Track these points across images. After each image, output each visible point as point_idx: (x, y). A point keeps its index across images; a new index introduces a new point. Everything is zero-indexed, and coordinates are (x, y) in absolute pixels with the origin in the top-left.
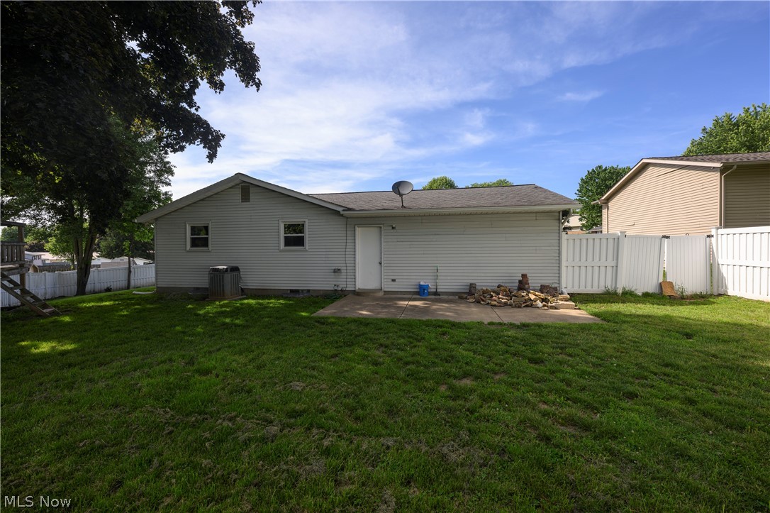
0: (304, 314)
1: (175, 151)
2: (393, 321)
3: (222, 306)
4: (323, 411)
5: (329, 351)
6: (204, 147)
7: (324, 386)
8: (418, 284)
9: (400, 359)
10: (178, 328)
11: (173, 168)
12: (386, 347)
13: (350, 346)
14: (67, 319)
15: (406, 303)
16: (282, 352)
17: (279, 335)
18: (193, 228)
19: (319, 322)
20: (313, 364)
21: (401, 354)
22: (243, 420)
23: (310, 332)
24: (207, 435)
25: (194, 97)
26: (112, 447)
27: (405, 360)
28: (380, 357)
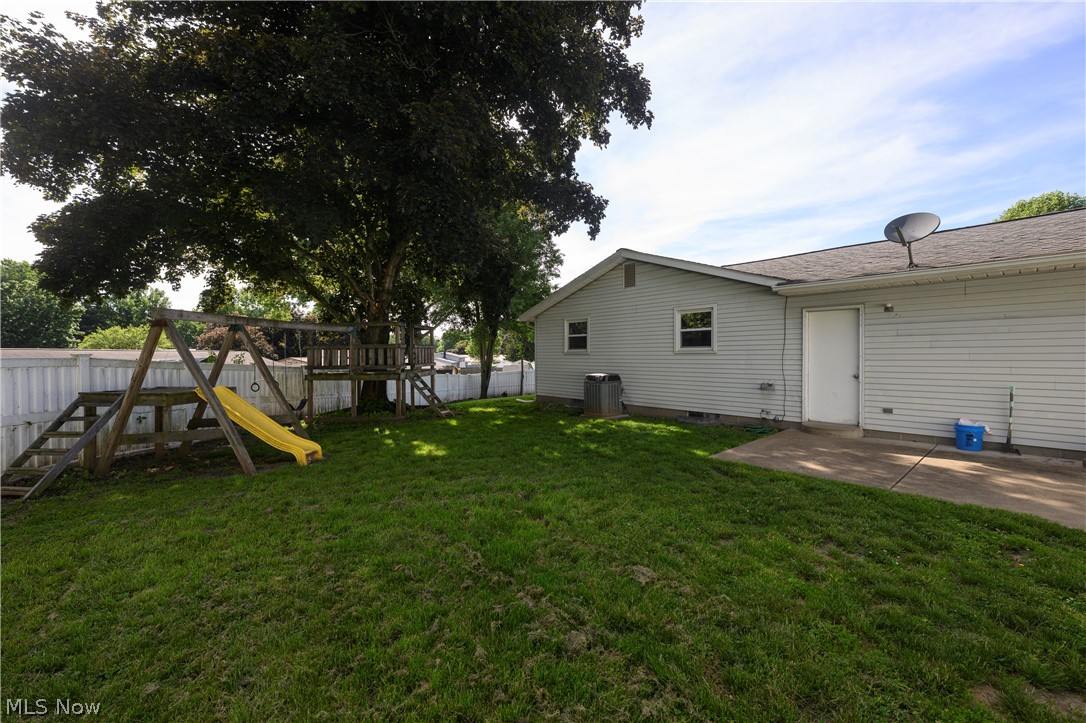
0: (699, 453)
1: (559, 233)
2: (871, 493)
3: (594, 426)
4: (670, 638)
5: (719, 526)
6: (586, 222)
7: (687, 589)
8: (953, 422)
9: (867, 582)
10: (536, 448)
11: (563, 258)
12: (840, 544)
13: (761, 524)
14: (454, 423)
15: (916, 459)
16: (643, 508)
17: (649, 480)
18: (572, 326)
19: (718, 470)
20: (683, 543)
21: (873, 569)
22: (549, 605)
23: (696, 484)
24: (498, 609)
25: (573, 164)
26: (417, 582)
27: (883, 587)
28: (820, 563)
